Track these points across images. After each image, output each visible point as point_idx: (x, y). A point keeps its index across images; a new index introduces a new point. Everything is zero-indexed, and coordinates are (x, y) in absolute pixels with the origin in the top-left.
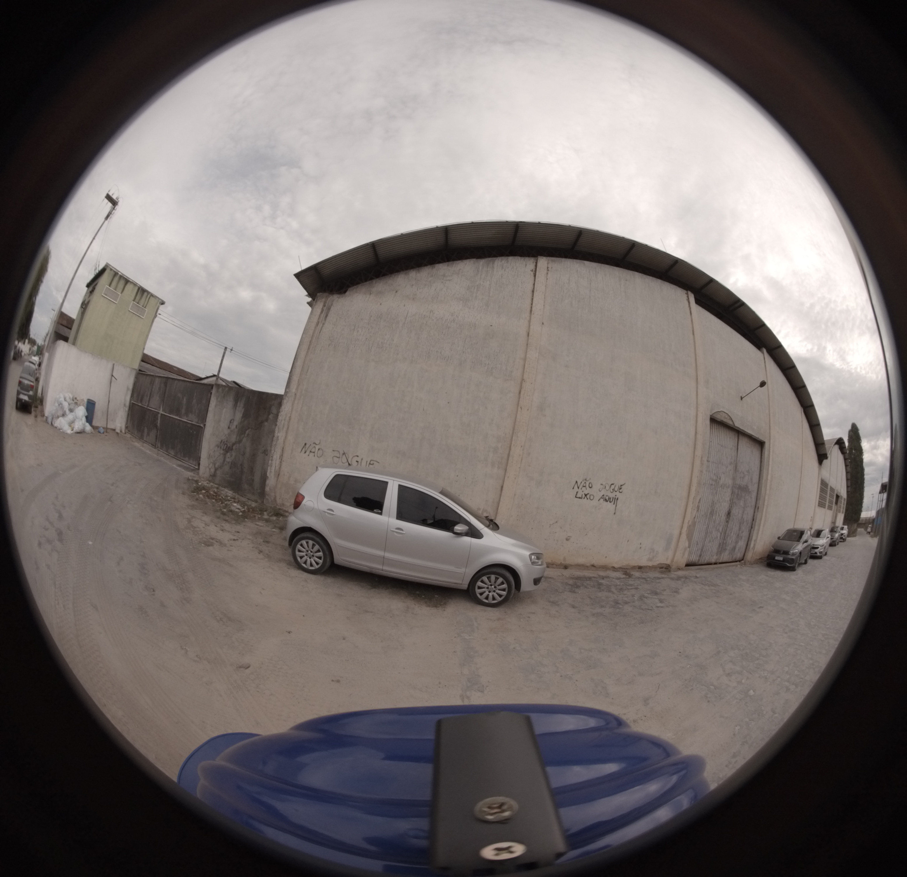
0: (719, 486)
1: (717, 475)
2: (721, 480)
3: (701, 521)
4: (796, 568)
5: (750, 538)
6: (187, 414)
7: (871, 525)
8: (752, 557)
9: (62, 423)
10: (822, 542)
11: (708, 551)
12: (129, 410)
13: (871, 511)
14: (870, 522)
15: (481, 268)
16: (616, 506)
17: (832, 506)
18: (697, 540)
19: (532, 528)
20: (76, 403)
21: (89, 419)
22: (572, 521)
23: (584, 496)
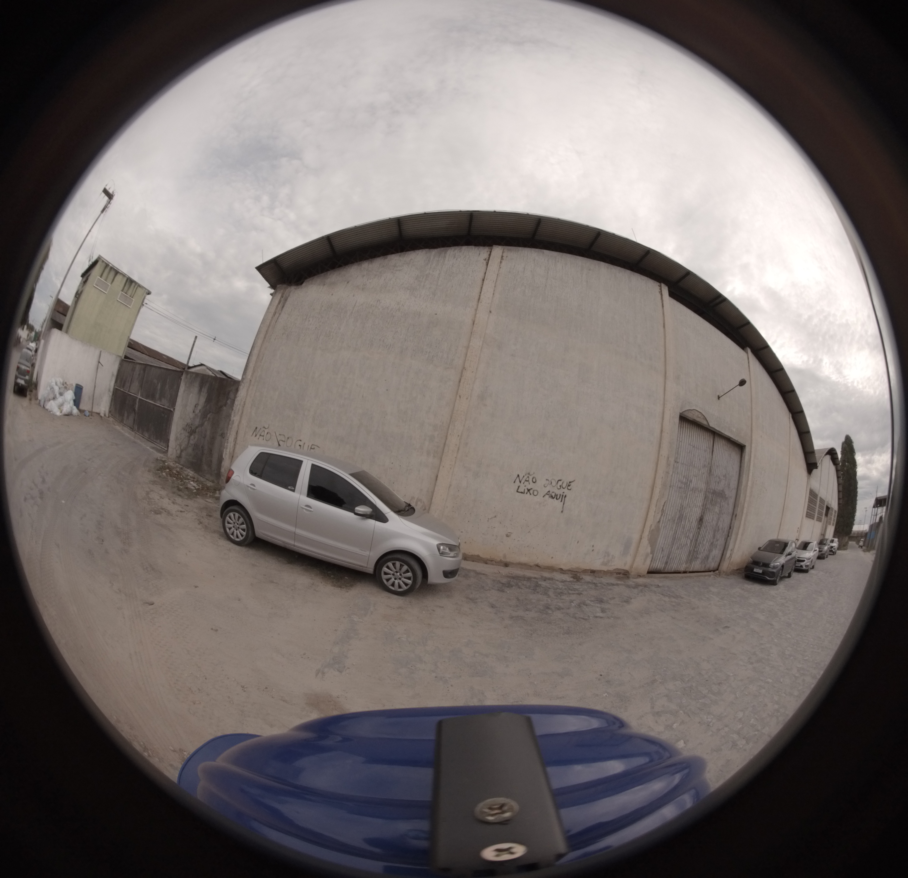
0: (689, 490)
1: (687, 477)
2: (692, 483)
3: (668, 526)
4: (777, 582)
5: (726, 547)
6: (160, 399)
7: (863, 539)
8: (728, 568)
9: (53, 406)
10: (809, 555)
11: (675, 558)
12: (113, 395)
13: (864, 525)
14: (863, 536)
15: (432, 258)
16: (564, 504)
17: (821, 518)
18: (662, 546)
19: (469, 521)
20: (66, 388)
21: (77, 402)
22: (512, 516)
23: (526, 491)
